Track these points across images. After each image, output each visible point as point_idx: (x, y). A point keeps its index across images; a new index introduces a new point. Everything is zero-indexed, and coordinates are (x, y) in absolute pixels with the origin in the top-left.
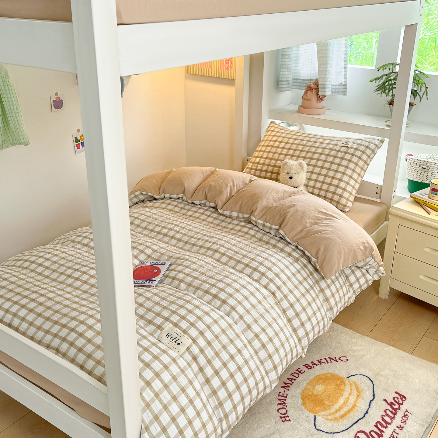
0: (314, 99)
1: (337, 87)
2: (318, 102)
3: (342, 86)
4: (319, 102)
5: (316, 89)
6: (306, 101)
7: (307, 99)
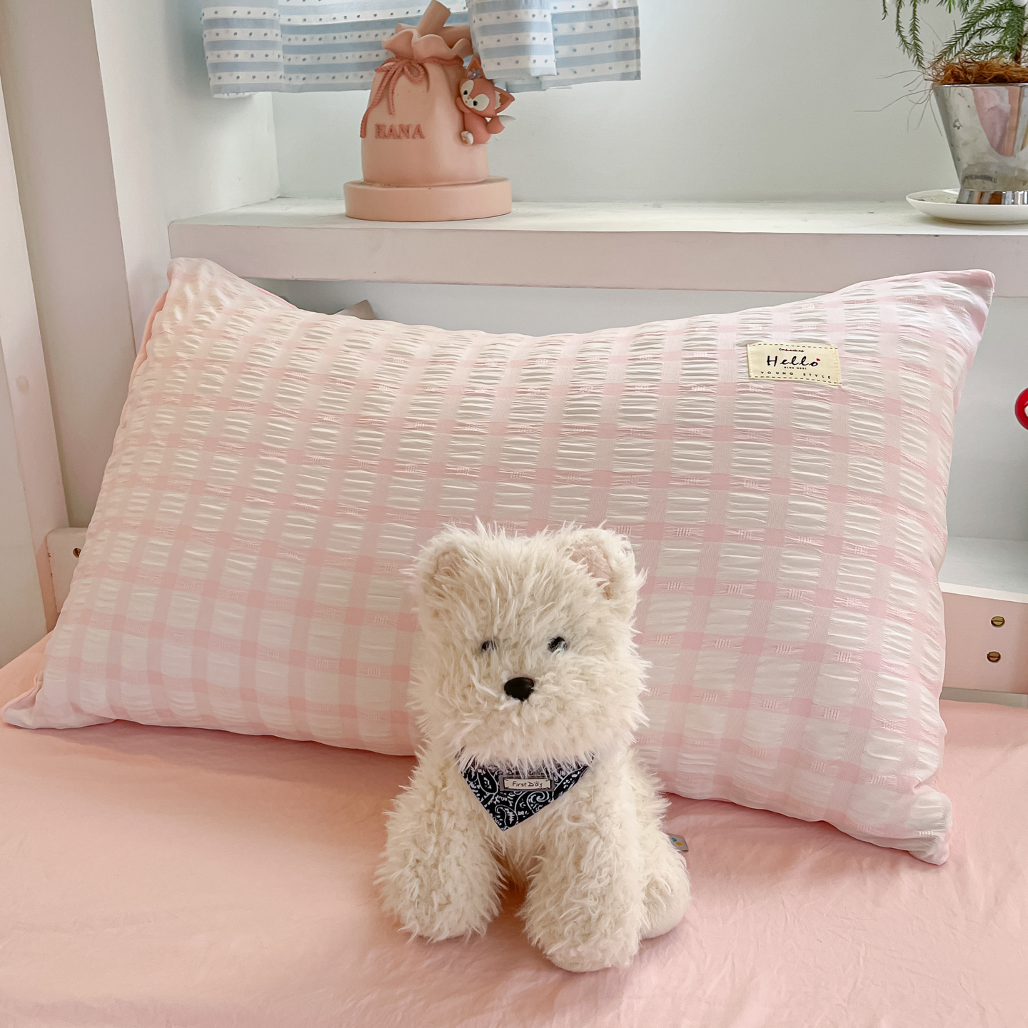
0: (443, 121)
1: (581, 27)
2: (471, 138)
3: (612, 21)
4: (476, 142)
5: (440, 61)
6: (391, 142)
7: (398, 129)
